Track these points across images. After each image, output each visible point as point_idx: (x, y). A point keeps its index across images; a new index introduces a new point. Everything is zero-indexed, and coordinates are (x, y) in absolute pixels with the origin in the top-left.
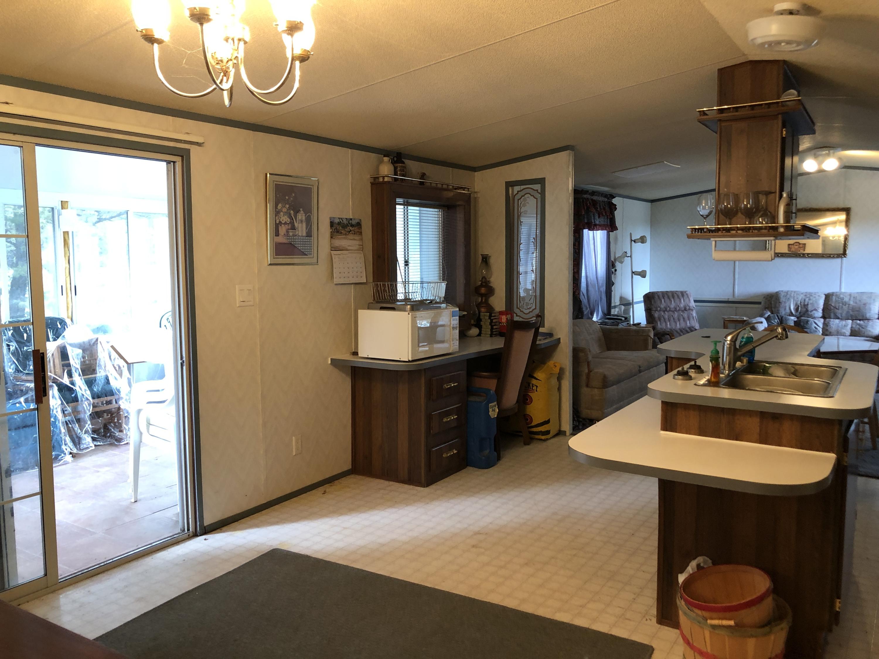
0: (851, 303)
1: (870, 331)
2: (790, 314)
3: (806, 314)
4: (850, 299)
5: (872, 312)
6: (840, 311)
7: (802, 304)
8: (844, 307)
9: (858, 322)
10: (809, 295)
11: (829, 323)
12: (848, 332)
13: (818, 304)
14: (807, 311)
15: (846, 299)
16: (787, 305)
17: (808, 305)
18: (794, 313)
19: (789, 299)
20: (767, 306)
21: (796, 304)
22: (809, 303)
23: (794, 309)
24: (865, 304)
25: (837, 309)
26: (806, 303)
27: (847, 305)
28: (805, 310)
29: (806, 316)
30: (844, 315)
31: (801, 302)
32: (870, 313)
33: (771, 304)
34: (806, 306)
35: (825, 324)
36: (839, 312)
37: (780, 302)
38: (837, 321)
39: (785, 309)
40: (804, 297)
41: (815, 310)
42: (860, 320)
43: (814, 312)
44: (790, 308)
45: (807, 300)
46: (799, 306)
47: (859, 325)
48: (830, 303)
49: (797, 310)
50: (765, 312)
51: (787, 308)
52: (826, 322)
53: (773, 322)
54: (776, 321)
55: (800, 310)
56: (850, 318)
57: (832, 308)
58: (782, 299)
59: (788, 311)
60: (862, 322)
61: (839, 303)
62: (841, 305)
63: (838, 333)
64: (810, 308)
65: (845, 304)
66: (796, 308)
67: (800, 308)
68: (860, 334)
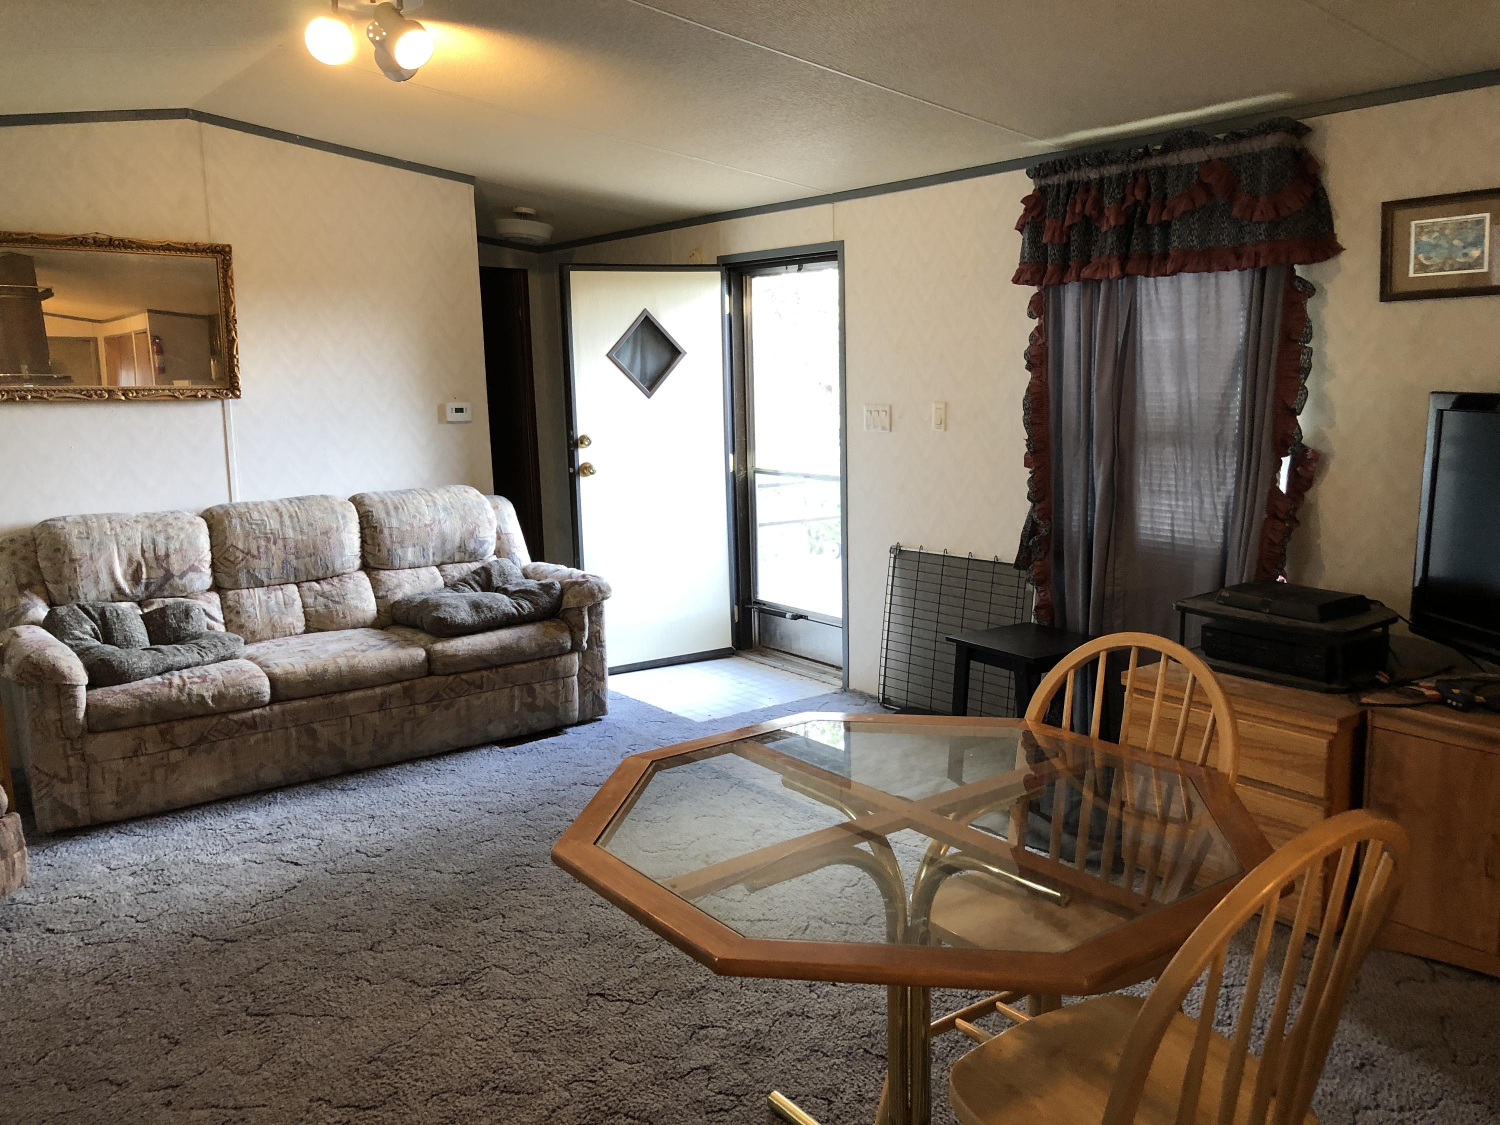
0: (290, 533)
1: (357, 607)
2: (116, 596)
3: (167, 586)
4: (282, 523)
5: (347, 552)
6: (263, 563)
7: (150, 555)
8: (273, 548)
9: (314, 584)
10: (154, 521)
11: (238, 602)
12: (300, 625)
13: (197, 550)
14: (168, 576)
15: (273, 524)
16: (101, 564)
17: (167, 556)
18: (128, 591)
19: (100, 544)
20: (24, 580)
21: (130, 561)
22: (171, 551)
23: (125, 577)
24: (325, 533)
25: (254, 557)
26: (161, 552)
27: (280, 543)
28: (161, 573)
29: (166, 593)
30: (275, 571)
31: (143, 552)
32: (342, 555)
33: (37, 567)
34: (162, 560)
35: (225, 607)
36: (260, 567)
37: (72, 561)
38: (259, 592)
39: (97, 582)
40: (148, 533)
41: (193, 569)
42: (317, 581)
43: (191, 575)
44: (113, 579)
45: (161, 540)
46: (139, 564)
47: (323, 594)
48: (229, 543)
49: (135, 578)
50: (23, 601)
51: (104, 577)
52: (230, 603)
53: (77, 633)
54: (88, 628)
55: (144, 576)
56: (292, 579)
57: (241, 556)
58: (79, 549)
59: (106, 586)
60: (326, 587)
61: (256, 538)
62: (263, 543)
63: (276, 631)
64: (176, 566)
65: (271, 538)
66: (130, 571)
67: (144, 570)
68: (332, 622)
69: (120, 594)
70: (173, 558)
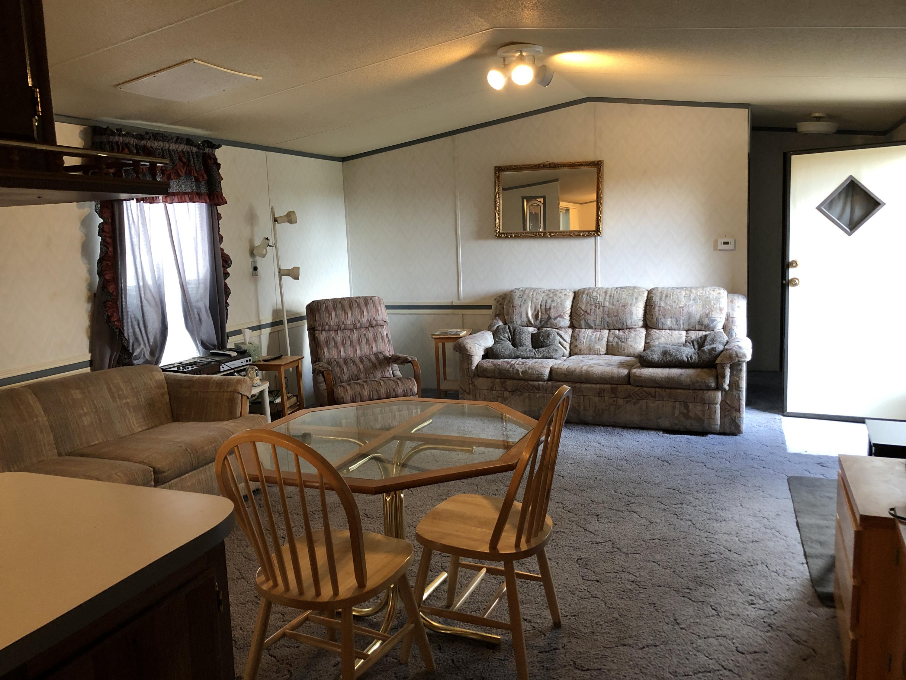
0: (607, 304)
1: (631, 346)
2: (528, 324)
3: (549, 323)
4: (605, 299)
5: (635, 317)
6: (592, 317)
7: (543, 308)
8: (598, 310)
9: (617, 332)
10: (552, 294)
11: (578, 335)
12: (603, 351)
13: (564, 308)
14: (549, 318)
15: (600, 299)
16: (523, 309)
17: (550, 309)
18: (533, 322)
19: (525, 301)
20: (498, 313)
21: (535, 309)
22: (552, 307)
23: (532, 316)
24: (624, 306)
25: (588, 314)
26: (548, 307)
27: (601, 308)
28: (547, 316)
29: (549, 326)
30: (598, 322)
31: (541, 306)
32: (631, 318)
33: (503, 309)
34: (547, 310)
35: (572, 337)
36: (591, 319)
37: (513, 306)
38: (590, 331)
39: (521, 317)
40: (545, 298)
41: (560, 316)
42: (619, 330)
43: (559, 319)
44: (527, 317)
45: (549, 301)
46: (538, 312)
47: (618, 337)
48: (579, 306)
49: (536, 317)
50: (495, 321)
51: (524, 315)
52: (575, 335)
53: (501, 337)
54: (507, 335)
55: (540, 317)
56: (606, 327)
57: (582, 312)
58: (517, 302)
59: (524, 319)
60: (621, 333)
61: (591, 305)
62: (593, 307)
63: (591, 351)
64: (553, 314)
65: (598, 305)
66: (535, 314)
67: (540, 314)
68: (618, 351)
69: (529, 324)
70: (552, 310)
